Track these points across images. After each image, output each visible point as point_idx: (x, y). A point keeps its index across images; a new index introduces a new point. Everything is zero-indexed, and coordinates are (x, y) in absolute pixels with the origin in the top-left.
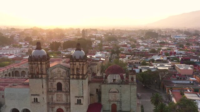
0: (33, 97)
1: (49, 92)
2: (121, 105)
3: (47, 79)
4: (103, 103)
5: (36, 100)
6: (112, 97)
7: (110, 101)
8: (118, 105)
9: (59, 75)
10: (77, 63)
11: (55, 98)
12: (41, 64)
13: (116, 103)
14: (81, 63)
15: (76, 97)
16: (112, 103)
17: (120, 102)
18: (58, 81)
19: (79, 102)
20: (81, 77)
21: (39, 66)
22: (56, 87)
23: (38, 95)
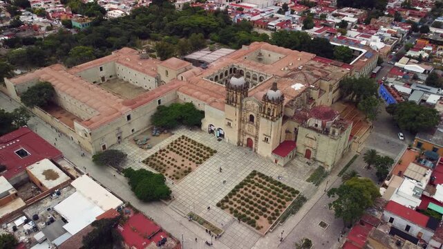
0: (227, 121)
1: (241, 120)
2: (316, 153)
3: (241, 109)
4: (298, 144)
5: (229, 124)
6: (308, 142)
7: (305, 146)
8: (313, 152)
9: (252, 108)
10: (269, 104)
11: (246, 128)
12: (236, 93)
13: (311, 149)
14: (273, 105)
15: (264, 135)
16: (307, 148)
17: (316, 150)
18: (251, 113)
19: (266, 140)
20: (270, 118)
21: (235, 95)
22: (248, 118)
23: (232, 121)
